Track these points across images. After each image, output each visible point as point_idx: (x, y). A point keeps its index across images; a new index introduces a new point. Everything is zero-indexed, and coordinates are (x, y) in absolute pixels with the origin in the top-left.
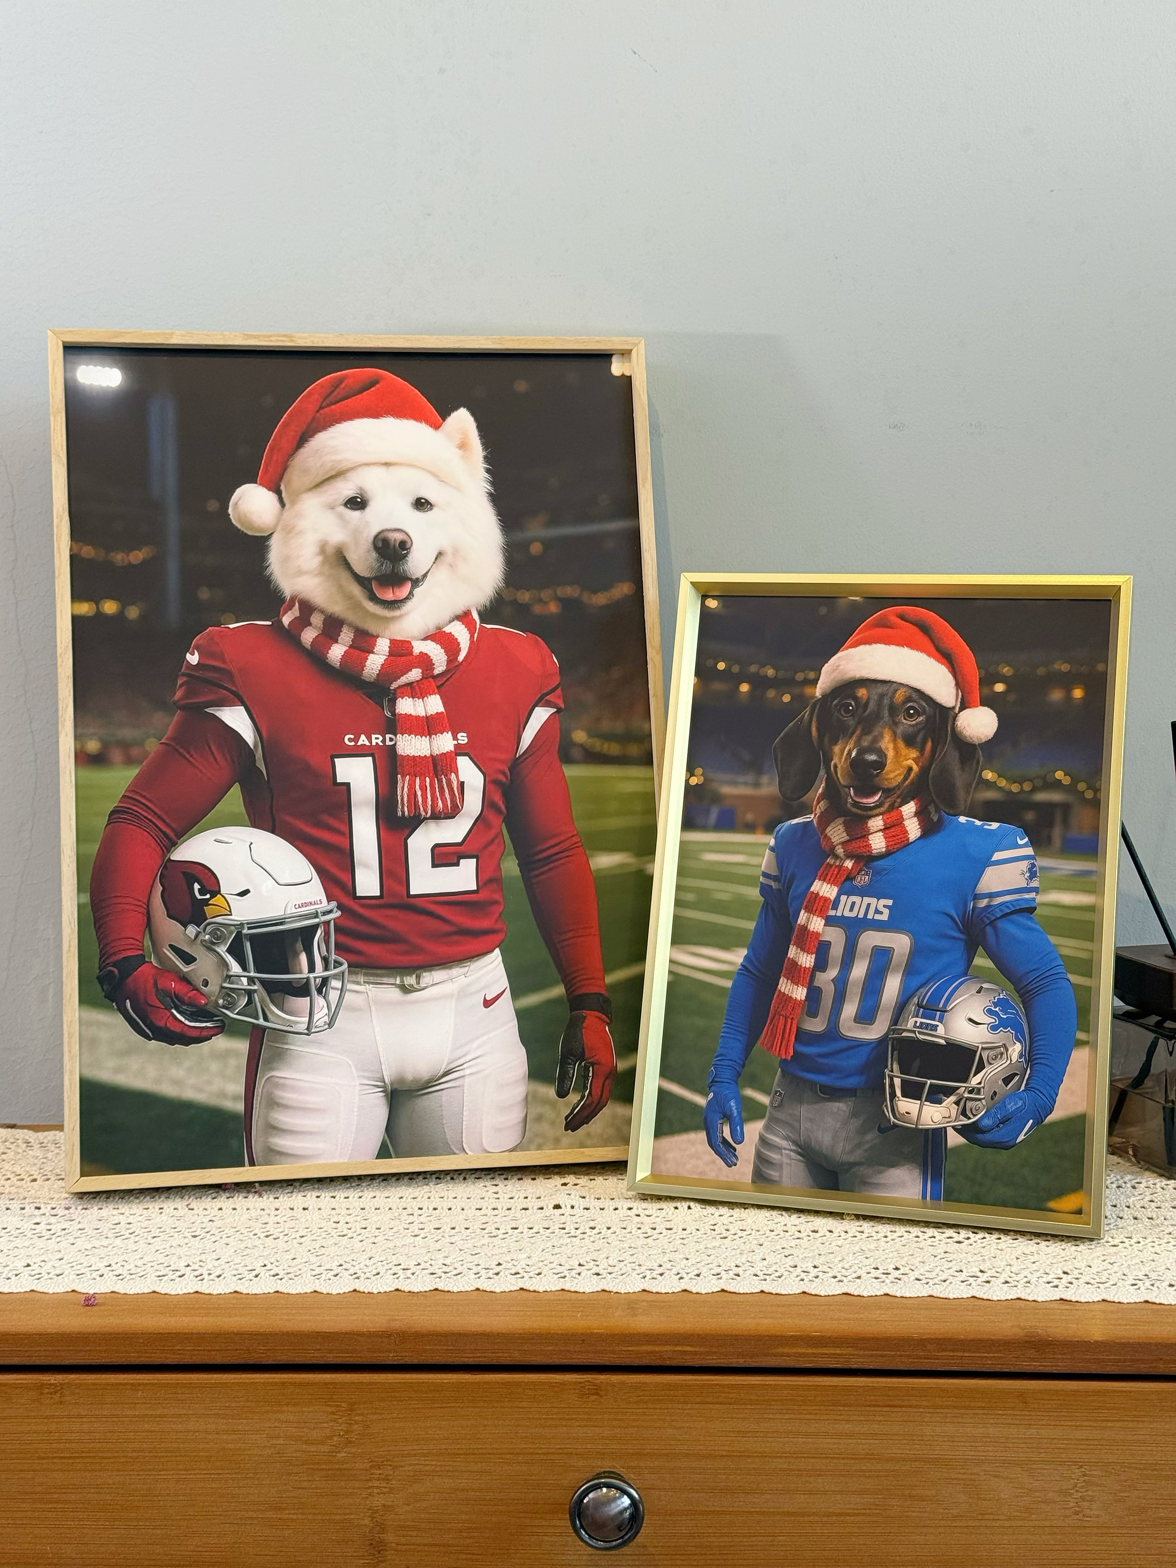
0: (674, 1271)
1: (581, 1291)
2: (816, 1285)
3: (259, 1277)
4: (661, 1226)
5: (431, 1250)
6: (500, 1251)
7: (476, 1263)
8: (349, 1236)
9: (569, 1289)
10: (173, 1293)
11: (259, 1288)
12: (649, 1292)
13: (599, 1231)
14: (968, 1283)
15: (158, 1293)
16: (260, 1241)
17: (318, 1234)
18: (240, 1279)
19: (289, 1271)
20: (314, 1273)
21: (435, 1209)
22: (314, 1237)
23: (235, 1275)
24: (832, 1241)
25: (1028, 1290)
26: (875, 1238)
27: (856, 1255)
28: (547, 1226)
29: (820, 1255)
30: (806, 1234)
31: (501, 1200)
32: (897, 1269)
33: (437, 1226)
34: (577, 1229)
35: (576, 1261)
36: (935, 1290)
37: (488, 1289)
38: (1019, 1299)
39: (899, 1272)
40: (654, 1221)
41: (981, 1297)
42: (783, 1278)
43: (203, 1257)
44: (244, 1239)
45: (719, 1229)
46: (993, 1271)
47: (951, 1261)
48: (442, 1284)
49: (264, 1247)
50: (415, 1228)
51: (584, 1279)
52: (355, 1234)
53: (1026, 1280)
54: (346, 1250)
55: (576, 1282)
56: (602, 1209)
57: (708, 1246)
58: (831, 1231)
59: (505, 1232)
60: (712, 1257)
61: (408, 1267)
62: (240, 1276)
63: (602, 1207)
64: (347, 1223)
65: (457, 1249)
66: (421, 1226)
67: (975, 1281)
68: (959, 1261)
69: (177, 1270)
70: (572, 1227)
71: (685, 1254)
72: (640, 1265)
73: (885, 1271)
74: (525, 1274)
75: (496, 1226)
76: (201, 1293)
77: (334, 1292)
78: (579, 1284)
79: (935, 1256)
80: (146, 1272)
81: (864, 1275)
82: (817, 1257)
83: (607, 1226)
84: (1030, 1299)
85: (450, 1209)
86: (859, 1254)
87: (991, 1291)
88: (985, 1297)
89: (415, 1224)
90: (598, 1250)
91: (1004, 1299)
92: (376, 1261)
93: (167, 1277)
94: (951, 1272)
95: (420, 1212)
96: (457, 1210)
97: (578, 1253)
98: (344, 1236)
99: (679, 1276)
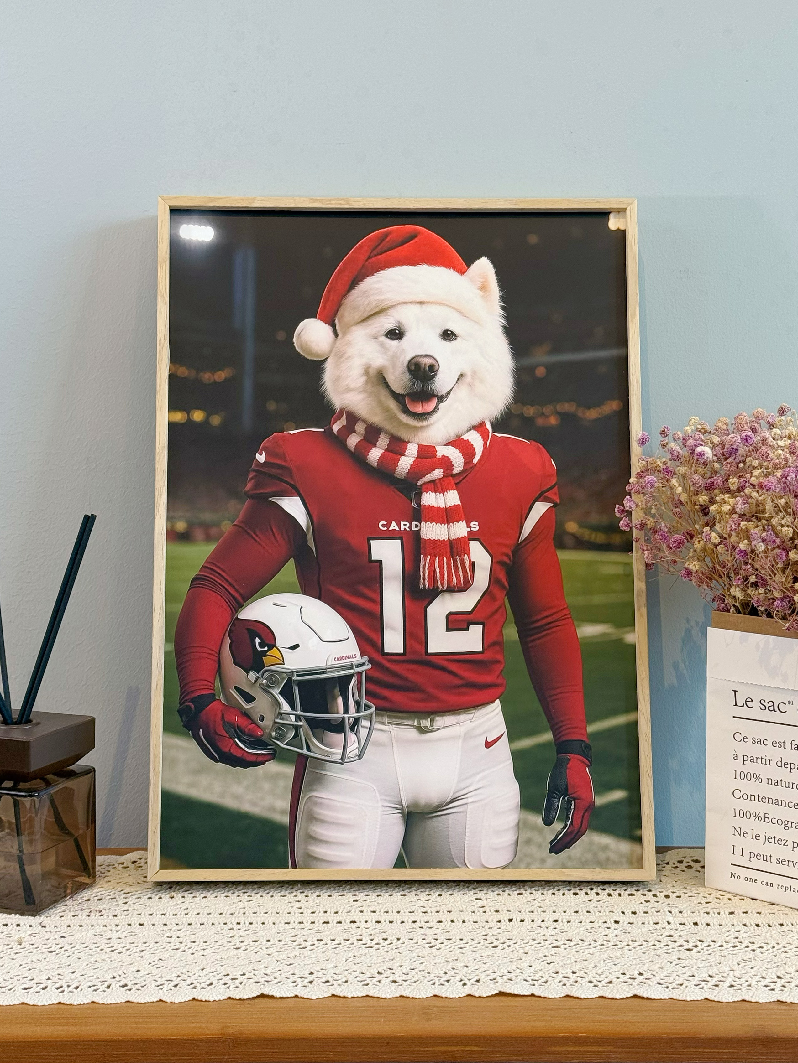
0: (458, 978)
1: (383, 997)
2: (576, 988)
3: (111, 988)
4: (442, 937)
5: (252, 961)
6: (310, 961)
7: (292, 972)
8: (181, 950)
9: (373, 995)
10: (40, 1004)
11: (113, 999)
12: (439, 996)
13: (390, 942)
14: (700, 986)
15: (27, 1004)
16: (107, 956)
17: (155, 948)
18: (96, 990)
19: (136, 982)
20: (157, 983)
21: (251, 923)
22: (152, 951)
23: (90, 987)
24: (584, 949)
25: (751, 993)
26: (619, 946)
27: (606, 962)
28: (347, 938)
29: (576, 962)
30: (562, 942)
31: (305, 914)
32: (641, 974)
33: (254, 939)
34: (372, 940)
35: (375, 969)
36: (675, 994)
37: (305, 997)
38: (744, 1000)
39: (643, 977)
40: (436, 932)
41: (713, 999)
42: (548, 983)
43: (60, 971)
44: (93, 953)
45: (490, 939)
46: (720, 976)
47: (684, 967)
48: (266, 989)
49: (111, 961)
50: (236, 941)
51: (384, 986)
52: (187, 947)
53: (747, 983)
54: (181, 962)
55: (378, 988)
56: (391, 922)
57: (483, 955)
58: (582, 940)
59: (312, 943)
60: (488, 965)
61: (236, 977)
62: (95, 988)
63: (391, 920)
64: (178, 937)
65: (274, 960)
66: (241, 939)
67: (706, 984)
68: (691, 967)
69: (40, 983)
70: (368, 939)
71: (464, 962)
72: (429, 973)
73: (632, 977)
74: (335, 982)
75: (305, 938)
76: (64, 1004)
77: (177, 1001)
78: (381, 990)
79: (671, 963)
80: (14, 985)
81: (614, 980)
82: (574, 964)
83: (397, 937)
84: (753, 1001)
85: (263, 923)
86: (609, 961)
87: (720, 994)
88: (716, 999)
89: (236, 937)
90: (392, 960)
91: (731, 1001)
92: (207, 972)
93: (32, 989)
94: (686, 976)
95: (239, 926)
96: (269, 924)
97: (375, 962)
98: (177, 949)
99: (462, 982)
